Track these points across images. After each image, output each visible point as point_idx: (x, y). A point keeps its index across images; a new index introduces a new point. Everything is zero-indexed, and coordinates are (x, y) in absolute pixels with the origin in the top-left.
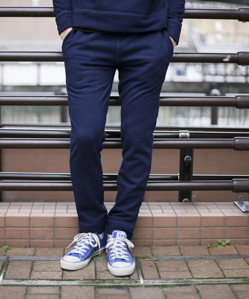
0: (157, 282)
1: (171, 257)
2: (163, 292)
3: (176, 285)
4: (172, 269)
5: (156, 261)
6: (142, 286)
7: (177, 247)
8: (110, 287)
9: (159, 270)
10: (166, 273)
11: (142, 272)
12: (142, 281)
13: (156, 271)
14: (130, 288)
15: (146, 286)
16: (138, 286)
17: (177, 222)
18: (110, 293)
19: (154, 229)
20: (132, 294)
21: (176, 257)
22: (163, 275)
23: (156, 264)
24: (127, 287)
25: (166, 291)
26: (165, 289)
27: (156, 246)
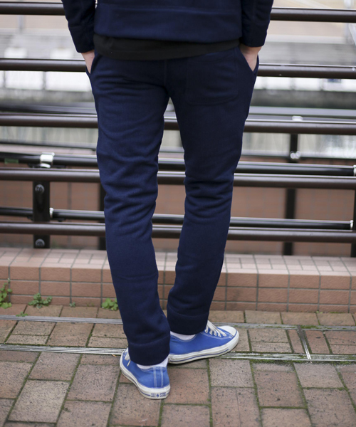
0: (328, 358)
1: (343, 327)
2: (336, 370)
3: (352, 362)
4: (346, 343)
5: (324, 331)
6: (309, 362)
7: (350, 315)
8: (269, 362)
9: (330, 343)
10: (338, 347)
11: (308, 345)
12: (309, 357)
13: (326, 344)
14: (295, 365)
15: (315, 362)
16: (305, 362)
17: (351, 284)
18: (270, 369)
19: (321, 291)
20: (298, 372)
21: (350, 328)
22: (335, 349)
23: (324, 335)
24: (291, 363)
25: (340, 369)
26: (338, 367)
27: (324, 313)
